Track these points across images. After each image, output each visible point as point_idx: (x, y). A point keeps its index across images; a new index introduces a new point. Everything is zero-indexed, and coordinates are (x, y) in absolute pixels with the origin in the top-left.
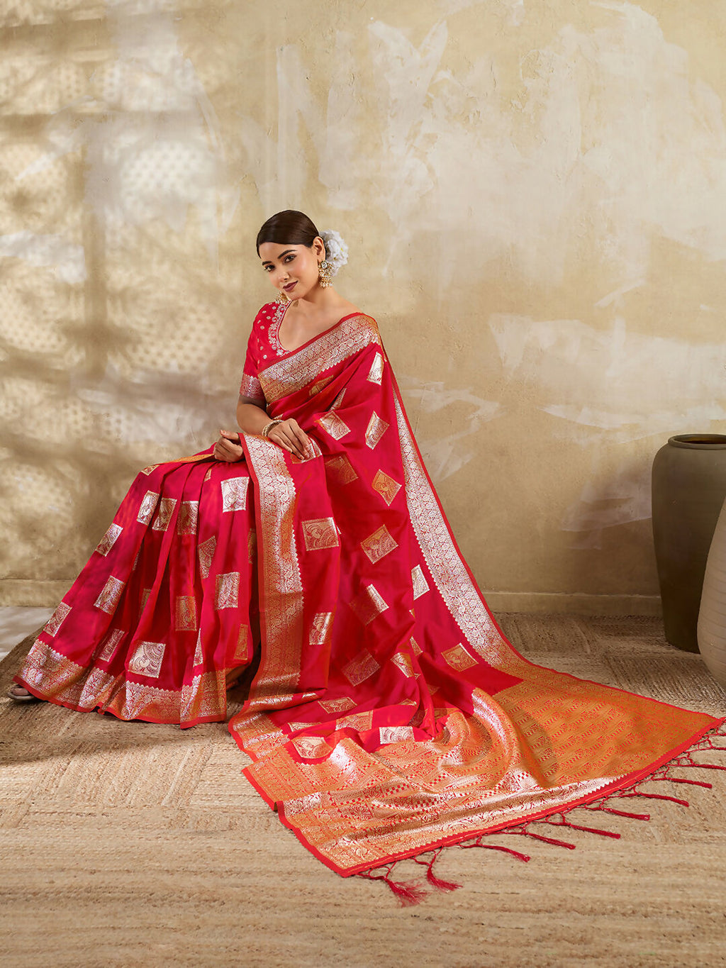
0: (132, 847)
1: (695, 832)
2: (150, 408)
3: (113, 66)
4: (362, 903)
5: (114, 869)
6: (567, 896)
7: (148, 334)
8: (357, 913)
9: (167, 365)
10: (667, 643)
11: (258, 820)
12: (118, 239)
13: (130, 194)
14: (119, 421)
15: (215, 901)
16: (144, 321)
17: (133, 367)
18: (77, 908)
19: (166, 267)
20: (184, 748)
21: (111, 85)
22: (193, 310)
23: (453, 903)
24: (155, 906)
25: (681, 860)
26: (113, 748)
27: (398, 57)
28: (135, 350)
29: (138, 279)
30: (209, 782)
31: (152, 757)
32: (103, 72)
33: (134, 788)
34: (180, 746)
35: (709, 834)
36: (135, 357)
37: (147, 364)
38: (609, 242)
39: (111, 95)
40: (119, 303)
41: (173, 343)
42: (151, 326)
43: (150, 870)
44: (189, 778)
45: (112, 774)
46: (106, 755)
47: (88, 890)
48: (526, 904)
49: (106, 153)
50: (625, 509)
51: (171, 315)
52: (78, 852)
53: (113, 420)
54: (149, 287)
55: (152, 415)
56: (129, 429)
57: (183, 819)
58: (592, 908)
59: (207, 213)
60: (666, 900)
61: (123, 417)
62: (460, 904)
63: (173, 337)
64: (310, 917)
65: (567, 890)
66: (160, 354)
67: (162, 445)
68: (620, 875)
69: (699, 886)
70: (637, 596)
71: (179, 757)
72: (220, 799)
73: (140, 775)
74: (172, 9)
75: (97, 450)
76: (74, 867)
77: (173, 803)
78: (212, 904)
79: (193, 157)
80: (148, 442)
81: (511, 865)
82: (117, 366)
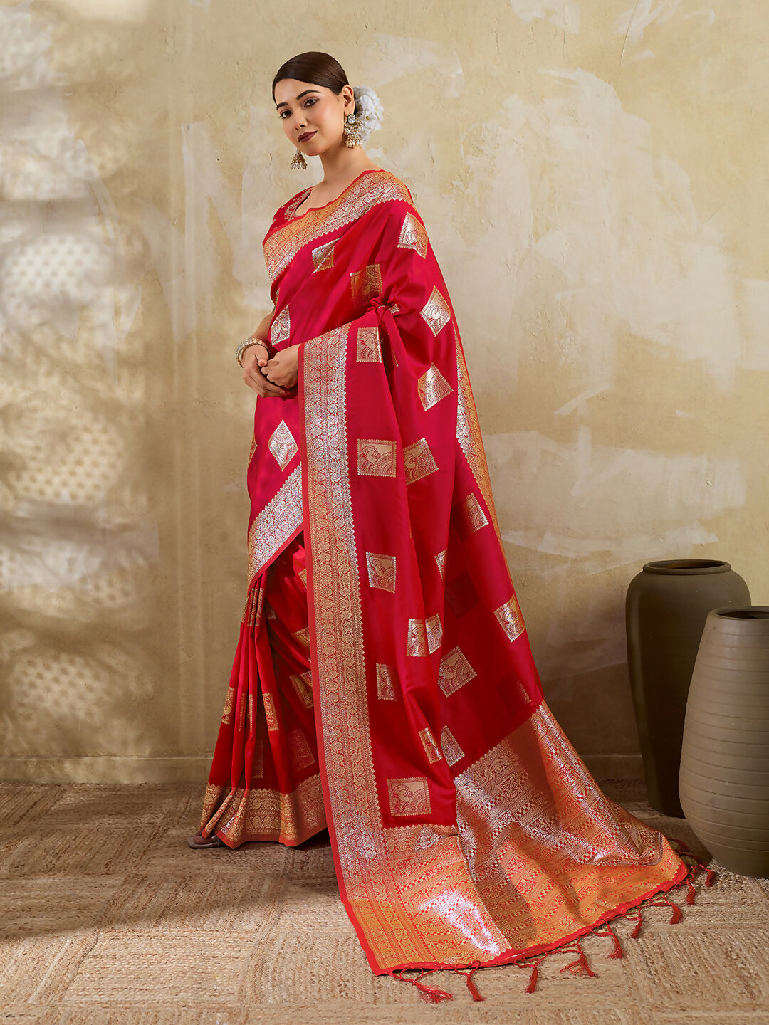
1: (669, 1013)
2: (37, 546)
7: (34, 459)
9: (57, 495)
10: (650, 808)
11: (143, 1015)
13: (12, 295)
16: (30, 443)
17: (17, 498)
19: (55, 380)
20: (63, 939)
22: (87, 429)
28: (19, 477)
29: (22, 395)
30: (88, 976)
31: (22, 950)
34: (58, 937)
36: (19, 486)
37: (34, 494)
38: (569, 340)
41: (64, 469)
42: (38, 448)
44: (64, 972)
50: (598, 651)
51: (62, 436)
54: (34, 403)
55: (39, 555)
56: (12, 571)
57: (54, 1016)
59: (102, 316)
61: (5, 558)
63: (63, 462)
66: (48, 482)
67: (52, 590)
70: (616, 756)
71: (55, 948)
72: (100, 993)
73: (5, 970)
74: (61, 84)
77: (43, 1000)
79: (86, 251)
80: (35, 587)
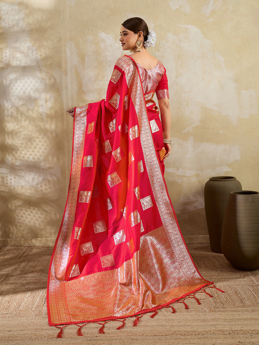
0: (23, 323)
1: (220, 309)
2: (23, 174)
3: (6, 50)
4: (105, 335)
5: (17, 330)
6: (176, 330)
7: (21, 147)
8: (104, 339)
9: (29, 158)
10: (211, 251)
12: (10, 112)
13: (13, 96)
14: (11, 179)
15: (54, 338)
16: (20, 142)
17: (16, 159)
18: (5, 343)
19: (27, 122)
20: (40, 292)
21: (6, 56)
22: (37, 138)
23: (137, 334)
24: (33, 341)
25: (215, 317)
26: (14, 293)
27: (110, 45)
28: (16, 153)
29: (17, 127)
31: (28, 295)
32: (3, 52)
33: (22, 305)
34: (38, 291)
35: (224, 309)
36: (17, 155)
37: (21, 158)
38: (187, 109)
39: (6, 60)
40: (10, 136)
41: (30, 150)
42: (22, 144)
43: (30, 329)
44: (42, 301)
45: (14, 301)
46: (11, 295)
47: (9, 337)
48: (162, 334)
49: (4, 81)
50: (196, 204)
51: (30, 140)
52: (4, 325)
53: (9, 179)
54: (20, 130)
55: (23, 177)
56: (15, 182)
57: (41, 313)
58: (184, 334)
59: (42, 102)
60: (210, 329)
61: (12, 177)
62: (139, 334)
63: (30, 148)
64: (87, 341)
65: (176, 328)
66: (26, 154)
67: (27, 187)
68: (194, 323)
69: (221, 325)
71: (38, 294)
73: (24, 301)
74: (27, 29)
75: (3, 190)
76: (3, 330)
77: (37, 309)
78: (53, 339)
79: (36, 82)
80: (22, 187)
81: (157, 322)
82: (10, 159)
